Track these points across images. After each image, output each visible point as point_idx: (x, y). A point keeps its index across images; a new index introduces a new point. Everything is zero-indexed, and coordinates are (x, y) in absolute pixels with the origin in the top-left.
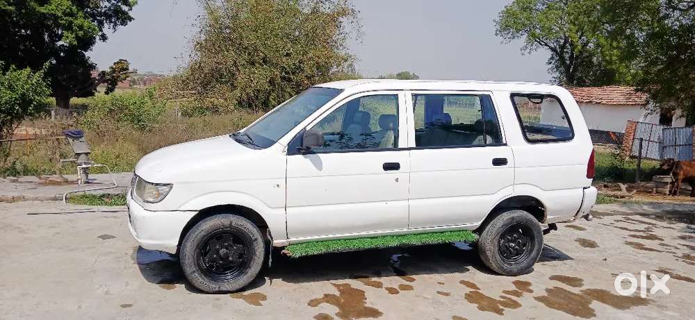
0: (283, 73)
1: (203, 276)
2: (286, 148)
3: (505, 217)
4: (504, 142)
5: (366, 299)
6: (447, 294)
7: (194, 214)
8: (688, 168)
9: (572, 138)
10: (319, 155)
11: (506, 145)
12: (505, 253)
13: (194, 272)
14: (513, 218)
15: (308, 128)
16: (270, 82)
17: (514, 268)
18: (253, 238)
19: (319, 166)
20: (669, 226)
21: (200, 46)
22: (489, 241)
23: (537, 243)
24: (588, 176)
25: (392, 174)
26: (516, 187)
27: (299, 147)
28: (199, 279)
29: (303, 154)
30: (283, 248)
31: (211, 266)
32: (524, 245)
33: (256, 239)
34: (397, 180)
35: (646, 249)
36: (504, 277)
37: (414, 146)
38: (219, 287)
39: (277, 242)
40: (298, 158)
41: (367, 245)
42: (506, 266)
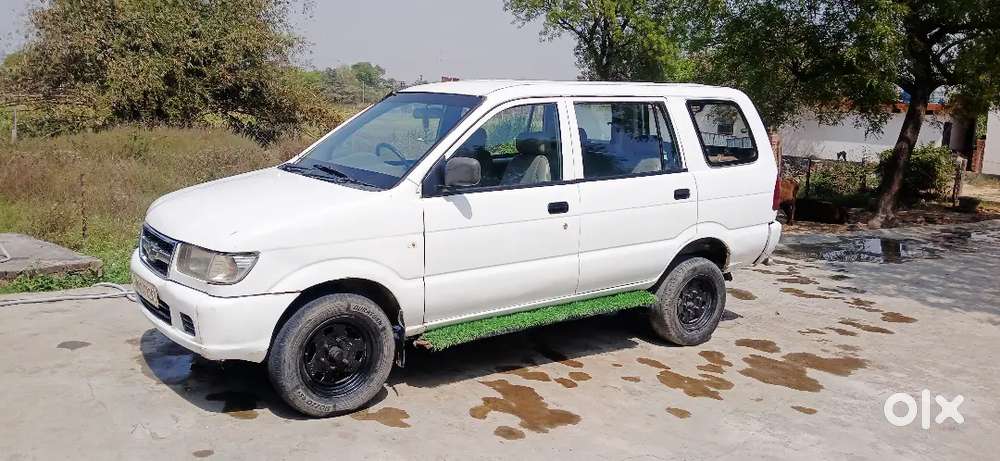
0: (189, 64)
1: (310, 392)
2: (420, 188)
3: (687, 267)
4: (684, 167)
5: (542, 398)
6: (636, 380)
7: (292, 298)
8: (785, 190)
9: (756, 158)
10: (465, 195)
11: (686, 170)
12: (685, 316)
13: (297, 387)
14: (695, 269)
15: (448, 156)
16: (166, 77)
17: (696, 334)
18: (380, 327)
19: (467, 211)
20: (808, 264)
21: (42, 20)
22: (668, 302)
23: (719, 300)
24: (774, 208)
25: (560, 218)
26: (700, 227)
27: (438, 184)
28: (303, 398)
29: (446, 194)
30: (417, 337)
31: (318, 376)
32: (704, 303)
33: (384, 328)
34: (566, 226)
35: (806, 296)
36: (686, 348)
37: (582, 177)
38: (335, 406)
39: (410, 330)
40: (438, 202)
41: (528, 322)
42: (687, 334)
